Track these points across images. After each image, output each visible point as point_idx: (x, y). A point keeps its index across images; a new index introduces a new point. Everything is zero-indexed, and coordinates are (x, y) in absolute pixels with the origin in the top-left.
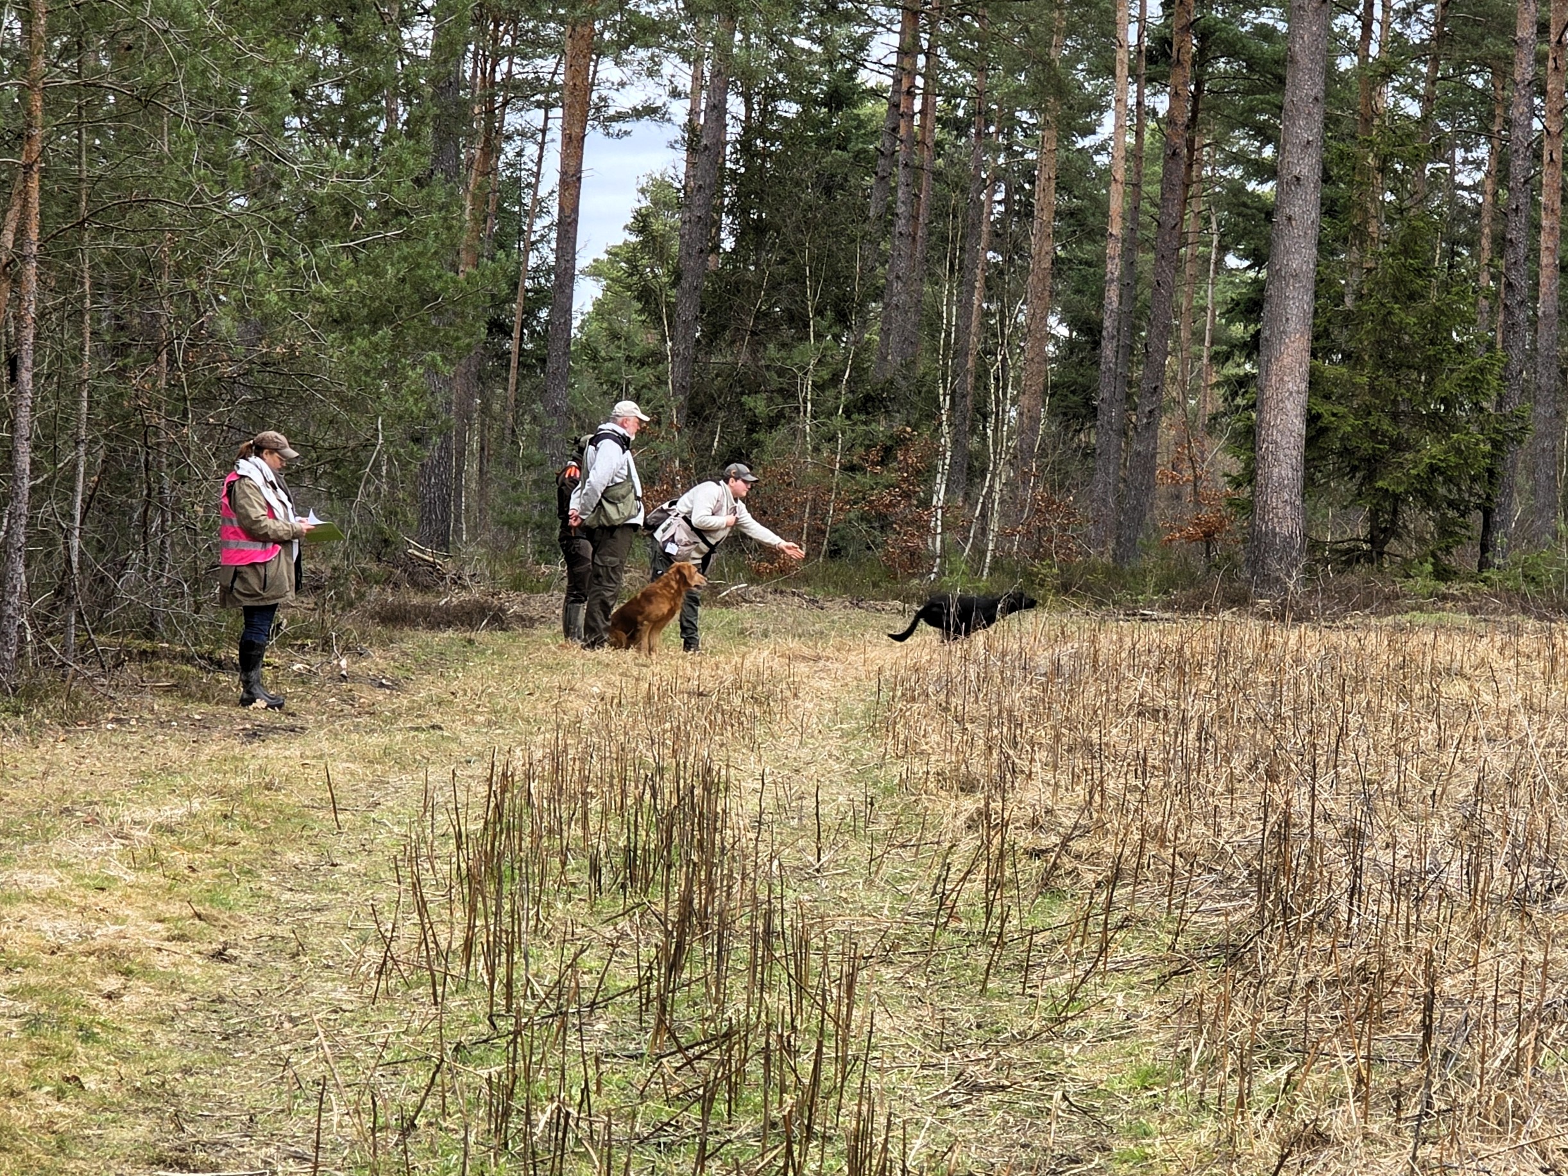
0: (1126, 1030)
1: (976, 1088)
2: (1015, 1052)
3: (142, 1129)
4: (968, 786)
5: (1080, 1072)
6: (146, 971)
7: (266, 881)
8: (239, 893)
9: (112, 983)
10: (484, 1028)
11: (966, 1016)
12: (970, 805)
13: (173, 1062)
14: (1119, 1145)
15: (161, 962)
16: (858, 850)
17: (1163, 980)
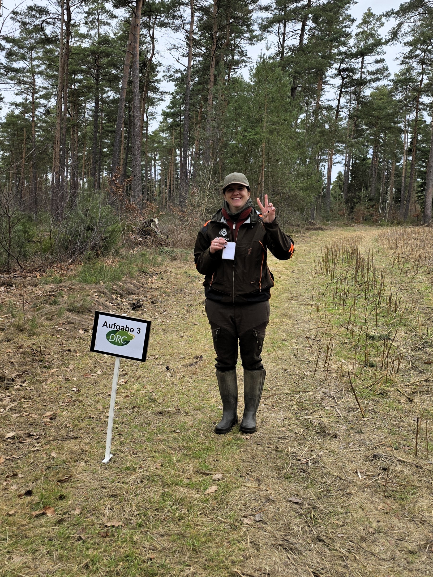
0: (422, 281)
1: (402, 289)
2: (406, 285)
3: (286, 295)
4: (392, 249)
5: (416, 287)
6: (284, 274)
7: (297, 262)
8: (294, 264)
9: (280, 275)
10: (330, 281)
11: (398, 279)
12: (393, 251)
13: (289, 286)
14: (425, 298)
15: (286, 273)
16: (378, 258)
17: (427, 274)
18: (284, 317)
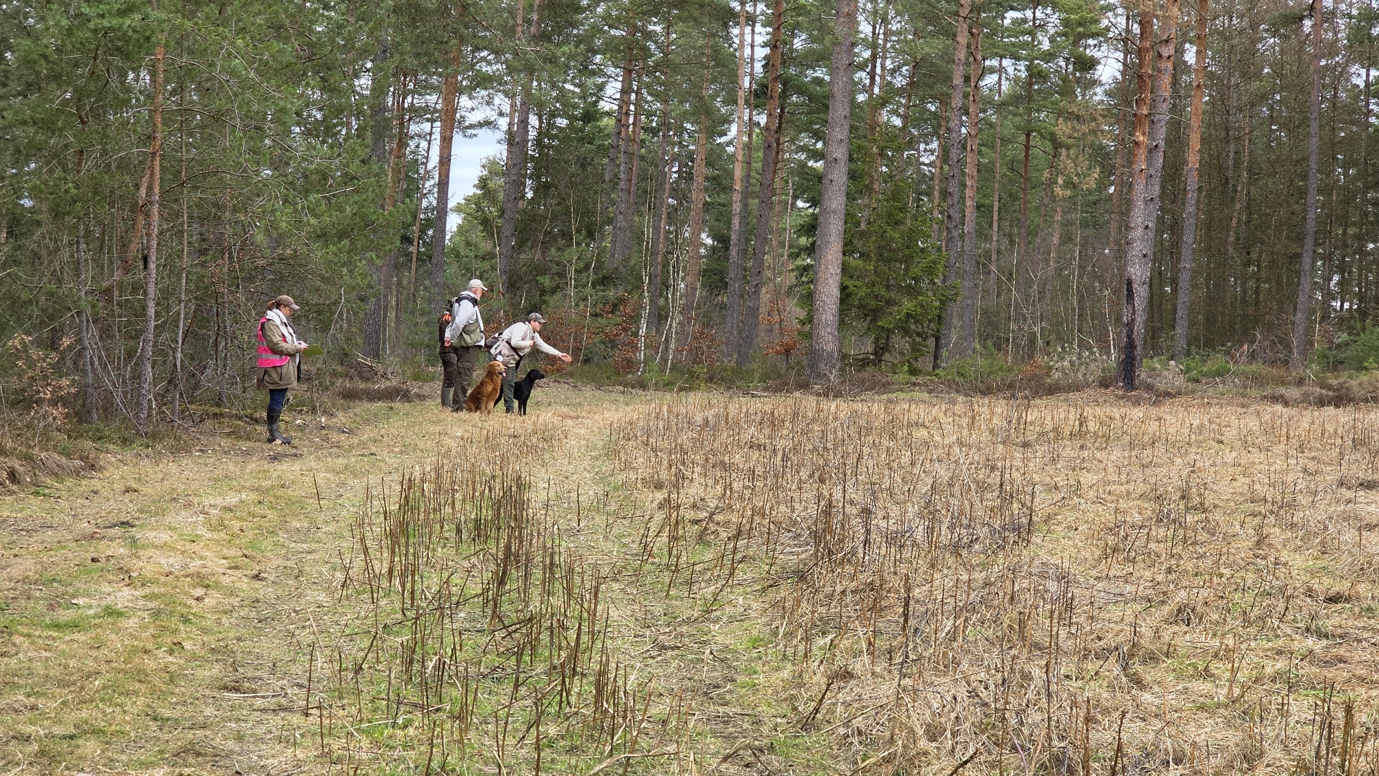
0: (744, 617)
1: (664, 648)
2: (684, 629)
3: (215, 670)
4: (659, 486)
5: (719, 639)
6: (217, 585)
7: (282, 537)
8: (267, 544)
9: (199, 592)
10: (399, 616)
11: (658, 609)
12: (660, 496)
13: (232, 634)
14: (740, 679)
15: (226, 580)
16: (600, 520)
17: (764, 590)
18: (191, 760)
